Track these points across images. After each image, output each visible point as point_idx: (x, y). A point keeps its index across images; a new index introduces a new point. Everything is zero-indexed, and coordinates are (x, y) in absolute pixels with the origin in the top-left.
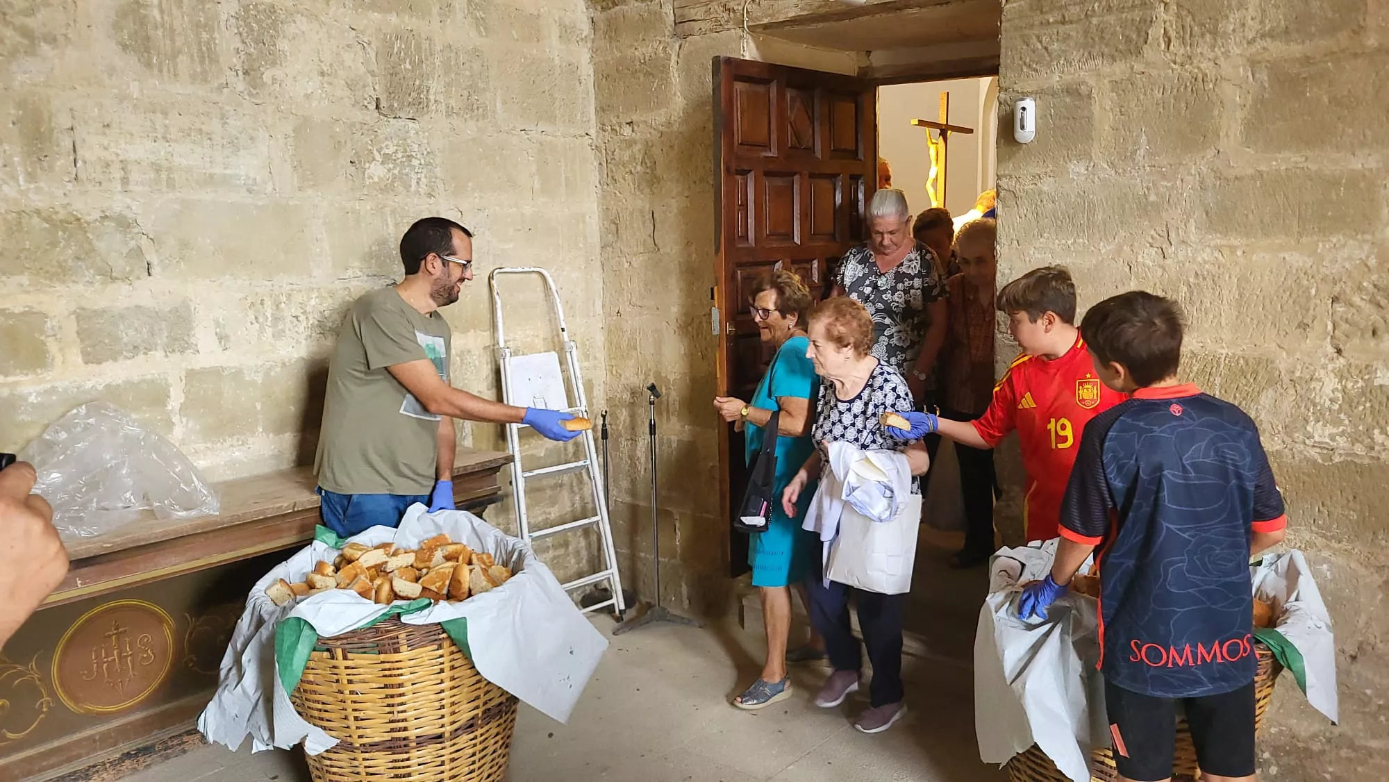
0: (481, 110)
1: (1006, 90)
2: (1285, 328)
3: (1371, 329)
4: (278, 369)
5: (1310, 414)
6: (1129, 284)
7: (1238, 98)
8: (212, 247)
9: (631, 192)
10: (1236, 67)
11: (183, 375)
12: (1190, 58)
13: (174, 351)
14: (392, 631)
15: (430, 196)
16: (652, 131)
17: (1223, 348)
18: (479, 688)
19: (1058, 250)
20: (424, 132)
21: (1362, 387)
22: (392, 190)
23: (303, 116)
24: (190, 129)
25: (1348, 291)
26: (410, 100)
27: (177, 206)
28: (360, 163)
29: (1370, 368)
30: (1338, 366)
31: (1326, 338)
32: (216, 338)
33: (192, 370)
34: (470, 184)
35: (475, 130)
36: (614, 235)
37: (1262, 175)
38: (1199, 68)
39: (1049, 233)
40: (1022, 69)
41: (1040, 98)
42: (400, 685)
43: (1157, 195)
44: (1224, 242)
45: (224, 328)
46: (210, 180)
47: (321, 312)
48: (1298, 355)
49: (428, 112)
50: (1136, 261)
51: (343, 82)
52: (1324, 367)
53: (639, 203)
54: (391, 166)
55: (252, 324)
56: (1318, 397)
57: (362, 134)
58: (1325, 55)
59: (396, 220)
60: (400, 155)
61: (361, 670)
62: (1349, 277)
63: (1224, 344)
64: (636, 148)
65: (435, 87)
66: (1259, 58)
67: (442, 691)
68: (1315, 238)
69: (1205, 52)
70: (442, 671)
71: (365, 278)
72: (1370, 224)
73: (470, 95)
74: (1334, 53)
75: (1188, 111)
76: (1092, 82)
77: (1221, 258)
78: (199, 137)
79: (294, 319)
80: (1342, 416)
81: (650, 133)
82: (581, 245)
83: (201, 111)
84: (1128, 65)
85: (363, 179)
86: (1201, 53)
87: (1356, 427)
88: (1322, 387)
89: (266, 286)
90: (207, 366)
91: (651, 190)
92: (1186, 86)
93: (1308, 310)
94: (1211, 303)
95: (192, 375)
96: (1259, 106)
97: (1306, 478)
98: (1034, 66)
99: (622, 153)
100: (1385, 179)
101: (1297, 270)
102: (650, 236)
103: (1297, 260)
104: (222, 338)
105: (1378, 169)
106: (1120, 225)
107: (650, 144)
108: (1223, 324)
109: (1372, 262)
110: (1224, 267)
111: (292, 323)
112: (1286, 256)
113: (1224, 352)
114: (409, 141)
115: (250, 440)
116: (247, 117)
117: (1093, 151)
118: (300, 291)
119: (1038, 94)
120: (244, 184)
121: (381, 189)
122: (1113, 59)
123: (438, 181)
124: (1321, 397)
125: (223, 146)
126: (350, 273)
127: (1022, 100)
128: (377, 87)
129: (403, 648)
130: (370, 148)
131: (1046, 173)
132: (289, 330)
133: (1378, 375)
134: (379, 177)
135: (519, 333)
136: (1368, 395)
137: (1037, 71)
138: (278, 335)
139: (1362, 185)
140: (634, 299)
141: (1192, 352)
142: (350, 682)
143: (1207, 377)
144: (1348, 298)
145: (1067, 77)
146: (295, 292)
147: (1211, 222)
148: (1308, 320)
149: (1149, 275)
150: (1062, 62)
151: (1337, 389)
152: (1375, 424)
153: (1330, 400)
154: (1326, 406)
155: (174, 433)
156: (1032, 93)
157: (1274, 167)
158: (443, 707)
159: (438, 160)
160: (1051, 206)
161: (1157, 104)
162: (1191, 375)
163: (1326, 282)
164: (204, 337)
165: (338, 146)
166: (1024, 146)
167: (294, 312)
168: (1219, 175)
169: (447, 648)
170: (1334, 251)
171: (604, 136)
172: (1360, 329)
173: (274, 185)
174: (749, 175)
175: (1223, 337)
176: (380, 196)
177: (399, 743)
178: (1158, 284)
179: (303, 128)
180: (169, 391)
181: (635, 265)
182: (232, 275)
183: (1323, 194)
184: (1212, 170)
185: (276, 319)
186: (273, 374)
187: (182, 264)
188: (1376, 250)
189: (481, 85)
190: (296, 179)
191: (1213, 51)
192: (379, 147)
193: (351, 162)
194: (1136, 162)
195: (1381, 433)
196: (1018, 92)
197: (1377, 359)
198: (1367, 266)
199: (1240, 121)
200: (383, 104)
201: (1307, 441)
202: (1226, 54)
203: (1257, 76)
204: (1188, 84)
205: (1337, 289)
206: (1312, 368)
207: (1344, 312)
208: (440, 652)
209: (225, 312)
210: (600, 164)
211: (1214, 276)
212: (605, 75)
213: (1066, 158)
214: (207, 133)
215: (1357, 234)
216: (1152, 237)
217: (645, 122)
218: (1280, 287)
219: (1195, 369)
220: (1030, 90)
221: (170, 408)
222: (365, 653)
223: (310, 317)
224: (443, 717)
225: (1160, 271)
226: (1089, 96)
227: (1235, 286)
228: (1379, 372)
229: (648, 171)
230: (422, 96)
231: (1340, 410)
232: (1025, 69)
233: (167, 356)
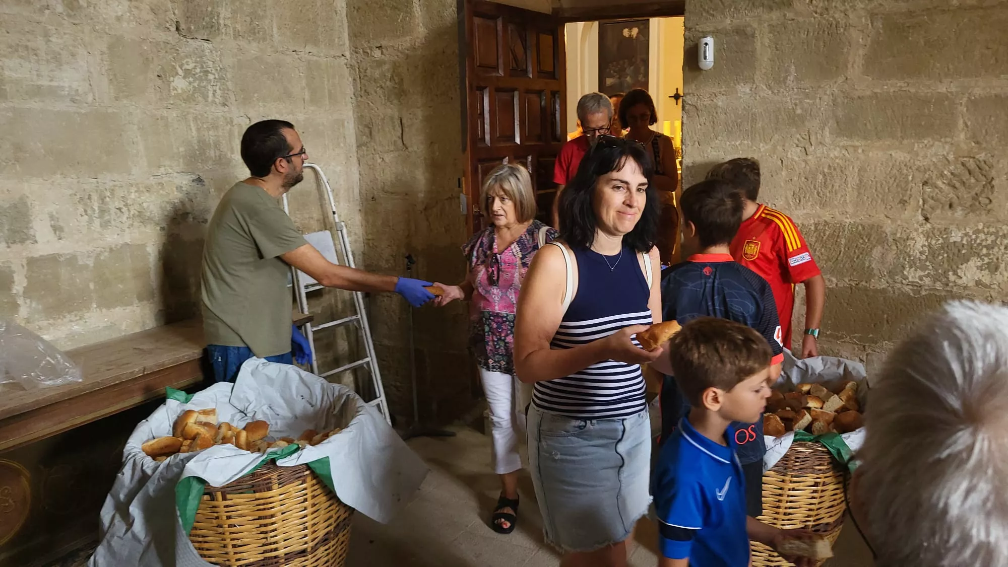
0: (261, 33)
1: (690, 29)
2: (890, 204)
3: (949, 203)
4: (106, 254)
5: (906, 263)
6: (781, 174)
7: (861, 40)
8: (42, 151)
9: (382, 103)
10: (860, 18)
11: (25, 262)
12: (827, 9)
13: (14, 242)
14: (266, 474)
15: (224, 105)
16: (399, 54)
17: (847, 218)
18: (332, 510)
19: (729, 149)
20: (217, 52)
21: (942, 243)
22: (194, 101)
23: (115, 35)
24: (18, 45)
25: (934, 178)
26: (204, 24)
27: (10, 114)
28: (166, 77)
29: (947, 230)
30: (925, 229)
31: (918, 211)
32: (51, 229)
33: (33, 258)
34: (256, 95)
35: (257, 50)
36: (367, 136)
37: (877, 96)
38: (833, 17)
39: (722, 136)
40: (702, 14)
41: (716, 35)
42: (272, 516)
43: (802, 109)
44: (850, 143)
45: (58, 221)
46: (37, 92)
47: (140, 205)
48: (899, 222)
49: (219, 34)
50: (787, 157)
51: (148, 7)
52: (916, 230)
53: (389, 111)
54: (191, 79)
55: (82, 216)
56: (912, 252)
57: (166, 52)
58: (923, 11)
59: (198, 125)
60: (198, 70)
61: (239, 507)
62: (935, 167)
63: (848, 216)
64: (386, 67)
65: (224, 12)
66: (876, 11)
67: (305, 516)
68: (913, 141)
69: (838, 5)
70: (306, 500)
71: (175, 174)
72: (950, 131)
73: (252, 21)
74: (928, 9)
75: (825, 49)
76: (755, 25)
77: (847, 155)
78: (26, 52)
79: (118, 211)
80: (928, 264)
81: (397, 56)
82: (342, 145)
83: (27, 30)
84: (782, 14)
85: (169, 91)
86: (835, 7)
87: (937, 270)
88: (915, 244)
89: (92, 183)
90: (45, 253)
91: (400, 101)
92: (824, 31)
93: (907, 190)
94: (839, 186)
95: (32, 262)
96: (876, 46)
97: (902, 307)
98: (712, 12)
99: (373, 70)
100: (961, 99)
101: (900, 163)
102: (399, 137)
103: (900, 156)
104: (56, 229)
105: (957, 92)
106: (775, 131)
107: (397, 64)
108: (848, 201)
109: (951, 157)
110: (849, 161)
111: (116, 214)
112: (893, 154)
113: (848, 221)
114: (205, 59)
115: (87, 315)
116: (67, 36)
117: (756, 77)
118: (122, 187)
119: (715, 33)
120: (68, 94)
121: (184, 100)
122: (771, 9)
123: (229, 93)
124: (914, 251)
125: (48, 61)
126: (162, 170)
127: (705, 37)
128: (176, 12)
129: (276, 486)
130: (174, 64)
131: (720, 93)
132: (115, 220)
133: (953, 234)
134: (182, 89)
135: (299, 216)
136: (946, 249)
137: (713, 16)
138: (105, 225)
139: (946, 103)
140: (386, 188)
141: (826, 222)
142: (229, 517)
143: (835, 239)
144: (934, 181)
145: (736, 21)
146: (117, 188)
147: (840, 129)
148: (906, 198)
149: (795, 166)
150: (732, 10)
151: (925, 245)
152: (950, 268)
153: (920, 253)
154: (917, 257)
155: (19, 314)
156: (709, 32)
157: (885, 90)
158: (306, 528)
159: (229, 76)
160: (723, 117)
161: (803, 43)
162: (825, 238)
163: (919, 171)
164: (41, 228)
165: (147, 61)
166: (704, 72)
167: (117, 204)
168: (846, 95)
169: (310, 482)
170: (925, 149)
171: (357, 57)
172: (941, 203)
173: (94, 96)
174: (485, 91)
175: (848, 210)
176: (184, 105)
177: (270, 561)
178: (802, 173)
179: (116, 45)
180: (13, 277)
181: (387, 160)
182: (62, 174)
183: (919, 110)
184: (842, 91)
185: (102, 211)
186: (102, 258)
187: (18, 166)
188: (954, 149)
189: (261, 13)
190: (112, 91)
191: (844, 5)
192: (180, 64)
193: (158, 76)
194: (787, 85)
195: (954, 274)
196: (699, 31)
197: (952, 224)
198: (947, 159)
199: (862, 56)
200: (183, 26)
201: (904, 281)
202: (853, 7)
203: (875, 24)
204: (826, 29)
205: (927, 176)
206: (908, 231)
207: (931, 192)
208: (304, 486)
209: (58, 207)
210: (354, 80)
211: (842, 167)
212: (356, 8)
213: (736, 82)
214: (33, 50)
215: (941, 138)
216: (798, 140)
217: (393, 46)
218: (888, 174)
219: (827, 233)
220: (708, 30)
221: (14, 291)
222: (242, 493)
223: (132, 208)
224: (306, 536)
225: (803, 165)
226: (753, 36)
227: (856, 174)
228: (953, 232)
229: (396, 86)
230: (214, 20)
231: (926, 260)
232: (704, 14)
233: (9, 247)
